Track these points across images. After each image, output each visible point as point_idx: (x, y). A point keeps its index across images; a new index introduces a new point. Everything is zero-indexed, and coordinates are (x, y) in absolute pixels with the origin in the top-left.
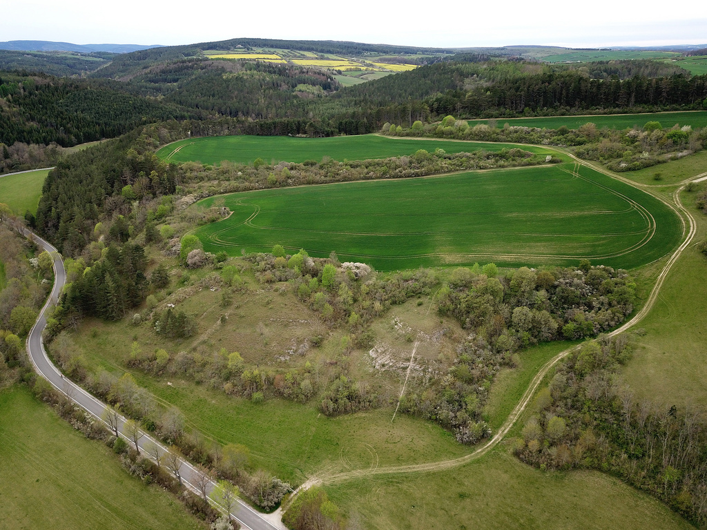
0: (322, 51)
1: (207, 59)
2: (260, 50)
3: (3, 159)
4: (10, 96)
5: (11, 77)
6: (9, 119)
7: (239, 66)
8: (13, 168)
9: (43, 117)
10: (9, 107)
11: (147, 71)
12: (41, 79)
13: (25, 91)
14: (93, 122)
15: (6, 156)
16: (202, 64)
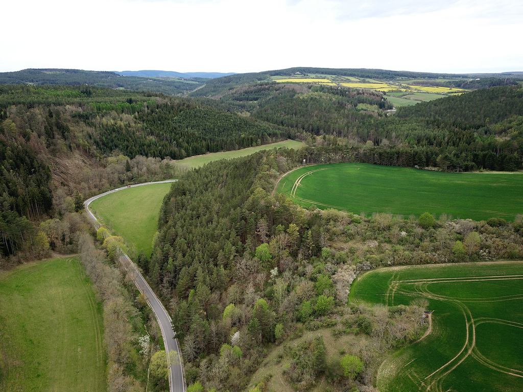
0: (362, 76)
1: (275, 83)
2: (313, 76)
3: (125, 172)
4: (137, 113)
5: (139, 97)
6: (134, 133)
7: (305, 89)
8: (133, 180)
9: (161, 132)
10: (135, 123)
11: (234, 91)
12: (161, 99)
13: (148, 109)
14: (200, 138)
15: (128, 168)
16: (276, 86)
